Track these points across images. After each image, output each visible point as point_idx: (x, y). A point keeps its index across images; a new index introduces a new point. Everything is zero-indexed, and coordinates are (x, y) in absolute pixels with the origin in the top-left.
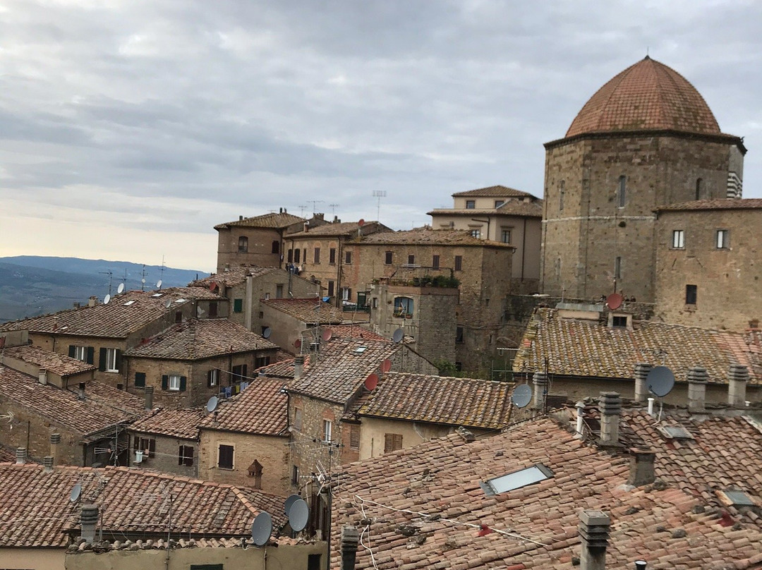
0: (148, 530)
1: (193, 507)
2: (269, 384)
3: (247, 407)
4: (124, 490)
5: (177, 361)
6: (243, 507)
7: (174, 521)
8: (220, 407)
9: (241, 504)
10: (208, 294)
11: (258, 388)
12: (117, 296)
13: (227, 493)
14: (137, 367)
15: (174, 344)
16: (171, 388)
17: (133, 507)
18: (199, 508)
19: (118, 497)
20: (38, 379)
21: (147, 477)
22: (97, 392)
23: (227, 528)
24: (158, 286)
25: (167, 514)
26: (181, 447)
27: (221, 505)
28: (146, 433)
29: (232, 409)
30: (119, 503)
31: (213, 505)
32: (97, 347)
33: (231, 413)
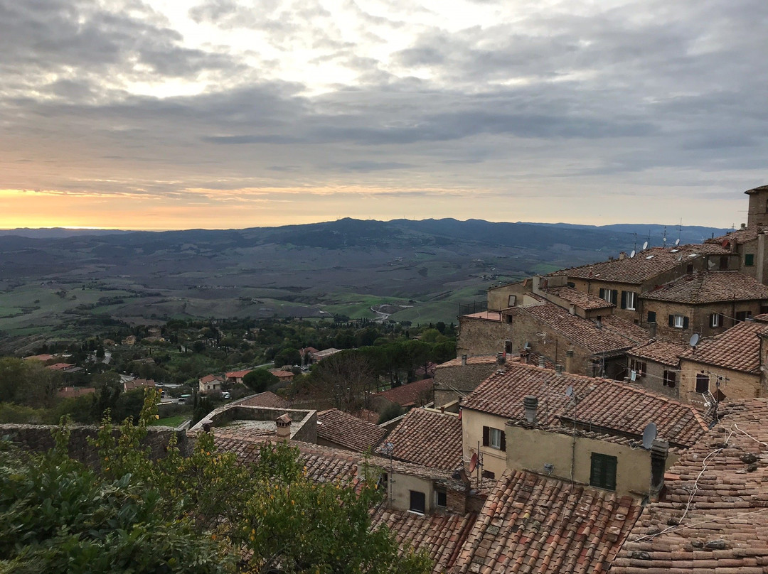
0: (616, 428)
1: (654, 417)
2: (751, 328)
3: (726, 345)
4: (605, 396)
5: (681, 304)
6: (698, 426)
7: (636, 425)
8: (702, 343)
9: (697, 422)
10: (720, 250)
11: (740, 331)
12: (642, 252)
13: (687, 412)
14: (649, 307)
15: (682, 290)
16: (676, 326)
17: (608, 409)
18: (660, 419)
19: (600, 400)
20: (568, 311)
21: (624, 389)
22: (613, 324)
23: (680, 439)
24: (677, 243)
25: (633, 419)
26: (665, 372)
27: (679, 420)
28: (639, 357)
29: (712, 346)
30: (599, 405)
31: (672, 419)
32: (620, 290)
33: (710, 349)
